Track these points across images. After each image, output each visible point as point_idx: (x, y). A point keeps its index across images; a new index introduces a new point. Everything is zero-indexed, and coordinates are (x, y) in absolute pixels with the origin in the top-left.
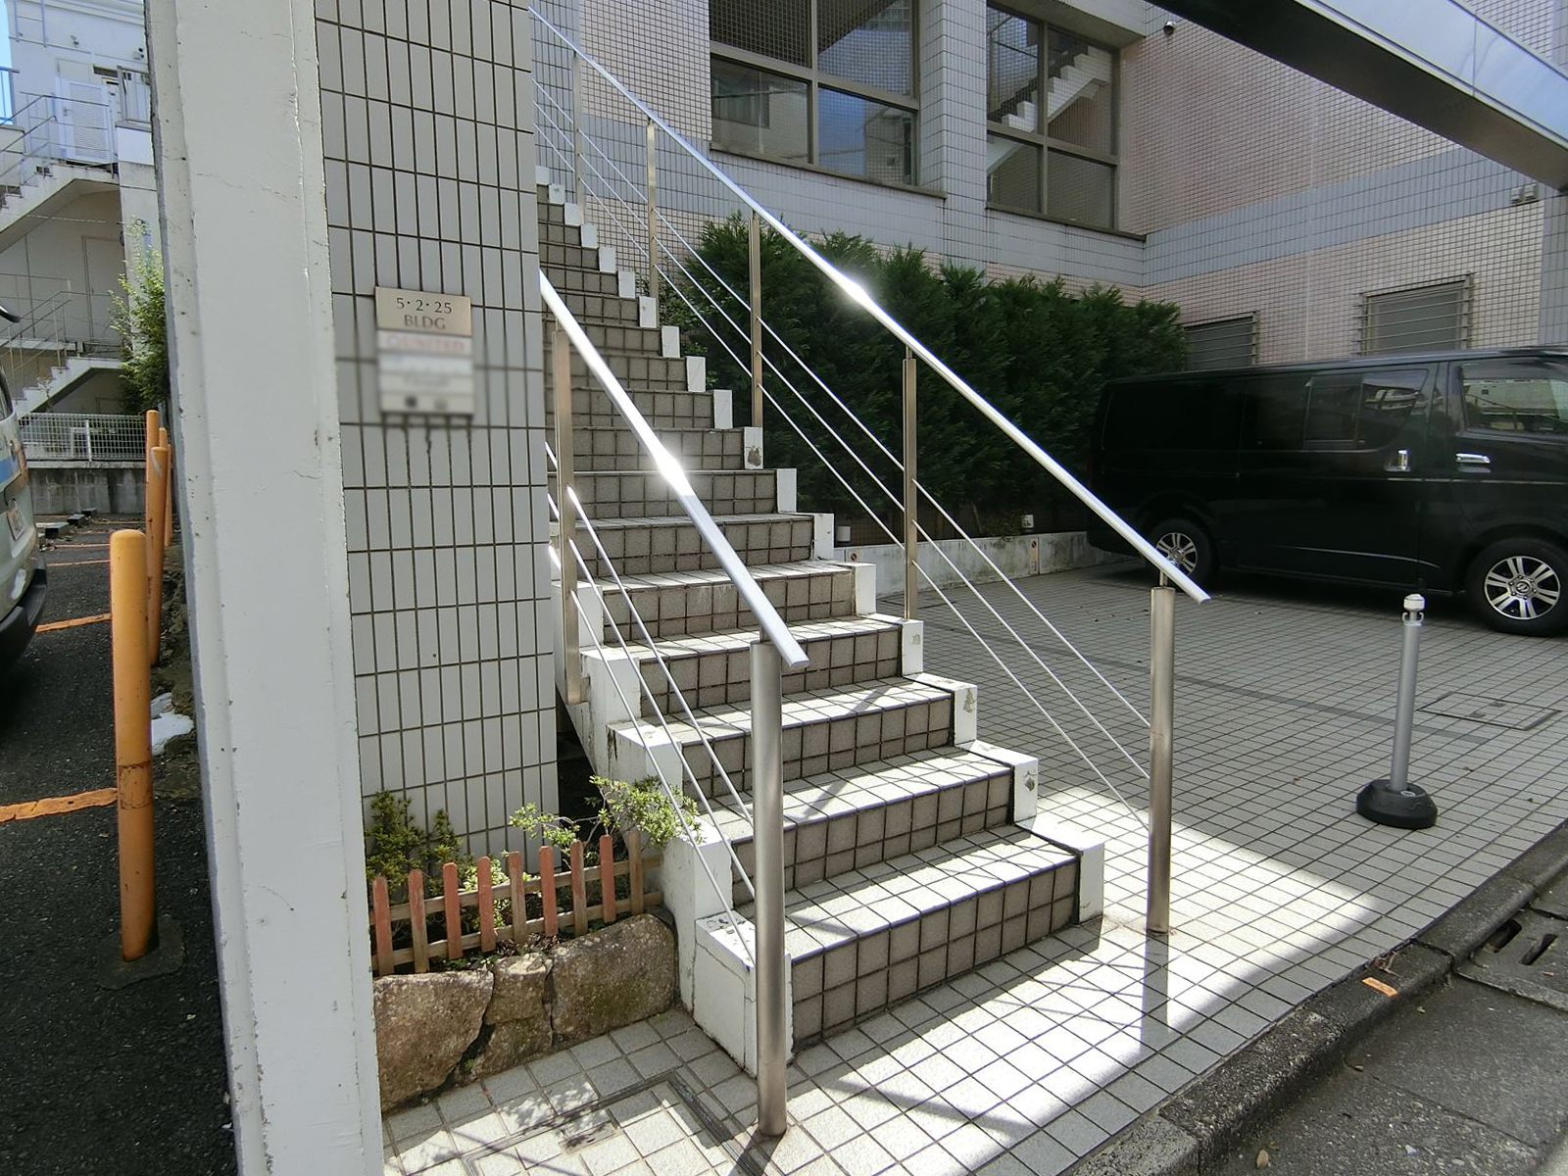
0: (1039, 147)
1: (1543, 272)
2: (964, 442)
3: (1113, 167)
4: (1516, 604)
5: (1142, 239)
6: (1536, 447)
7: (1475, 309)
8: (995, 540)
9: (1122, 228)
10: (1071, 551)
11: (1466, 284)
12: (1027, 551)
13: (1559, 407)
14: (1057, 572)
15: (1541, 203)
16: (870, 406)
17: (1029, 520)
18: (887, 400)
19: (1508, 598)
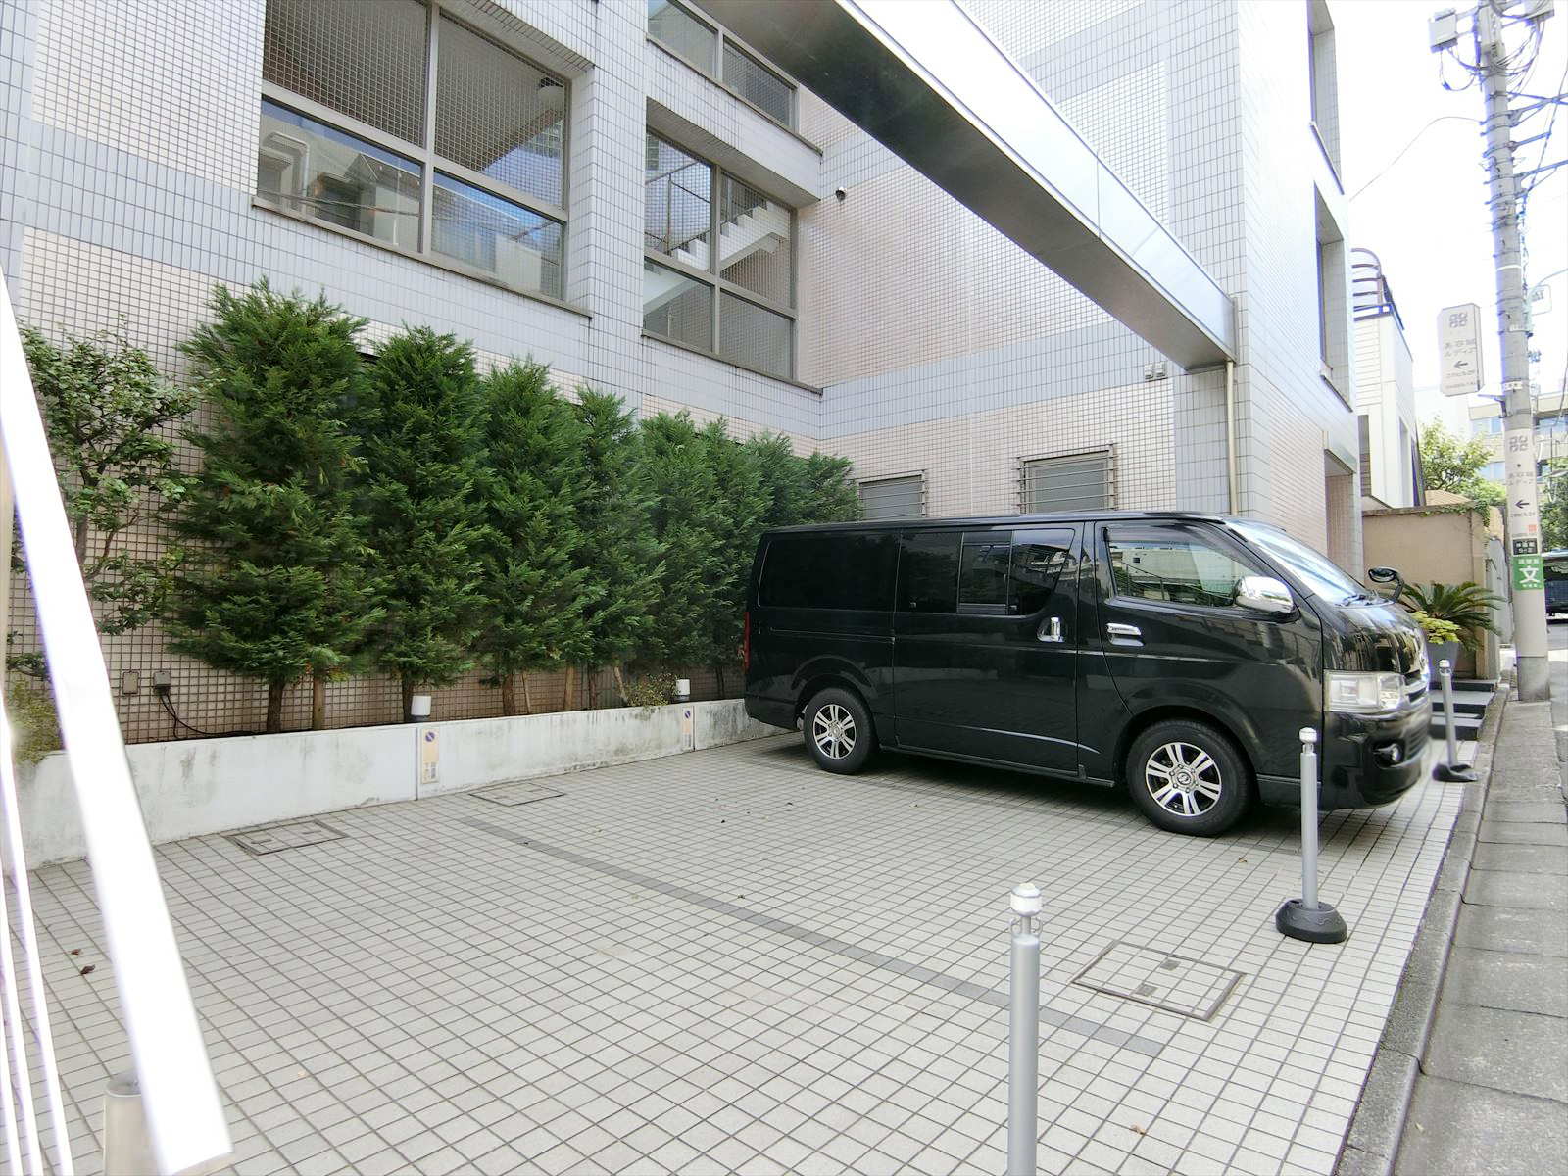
0: (712, 286)
1: (1176, 446)
2: (593, 592)
3: (792, 320)
4: (1178, 799)
5: (819, 393)
6: (1181, 619)
7: (1120, 479)
8: (637, 710)
9: (801, 379)
10: (735, 722)
11: (1111, 454)
12: (678, 723)
13: (1201, 577)
14: (717, 746)
15: (1170, 380)
16: (455, 541)
17: (684, 686)
18: (484, 536)
19: (1169, 791)
